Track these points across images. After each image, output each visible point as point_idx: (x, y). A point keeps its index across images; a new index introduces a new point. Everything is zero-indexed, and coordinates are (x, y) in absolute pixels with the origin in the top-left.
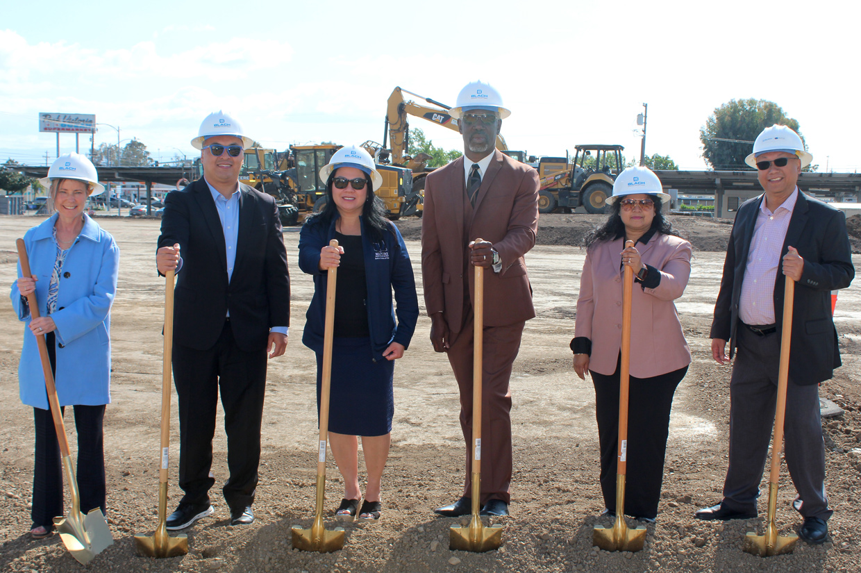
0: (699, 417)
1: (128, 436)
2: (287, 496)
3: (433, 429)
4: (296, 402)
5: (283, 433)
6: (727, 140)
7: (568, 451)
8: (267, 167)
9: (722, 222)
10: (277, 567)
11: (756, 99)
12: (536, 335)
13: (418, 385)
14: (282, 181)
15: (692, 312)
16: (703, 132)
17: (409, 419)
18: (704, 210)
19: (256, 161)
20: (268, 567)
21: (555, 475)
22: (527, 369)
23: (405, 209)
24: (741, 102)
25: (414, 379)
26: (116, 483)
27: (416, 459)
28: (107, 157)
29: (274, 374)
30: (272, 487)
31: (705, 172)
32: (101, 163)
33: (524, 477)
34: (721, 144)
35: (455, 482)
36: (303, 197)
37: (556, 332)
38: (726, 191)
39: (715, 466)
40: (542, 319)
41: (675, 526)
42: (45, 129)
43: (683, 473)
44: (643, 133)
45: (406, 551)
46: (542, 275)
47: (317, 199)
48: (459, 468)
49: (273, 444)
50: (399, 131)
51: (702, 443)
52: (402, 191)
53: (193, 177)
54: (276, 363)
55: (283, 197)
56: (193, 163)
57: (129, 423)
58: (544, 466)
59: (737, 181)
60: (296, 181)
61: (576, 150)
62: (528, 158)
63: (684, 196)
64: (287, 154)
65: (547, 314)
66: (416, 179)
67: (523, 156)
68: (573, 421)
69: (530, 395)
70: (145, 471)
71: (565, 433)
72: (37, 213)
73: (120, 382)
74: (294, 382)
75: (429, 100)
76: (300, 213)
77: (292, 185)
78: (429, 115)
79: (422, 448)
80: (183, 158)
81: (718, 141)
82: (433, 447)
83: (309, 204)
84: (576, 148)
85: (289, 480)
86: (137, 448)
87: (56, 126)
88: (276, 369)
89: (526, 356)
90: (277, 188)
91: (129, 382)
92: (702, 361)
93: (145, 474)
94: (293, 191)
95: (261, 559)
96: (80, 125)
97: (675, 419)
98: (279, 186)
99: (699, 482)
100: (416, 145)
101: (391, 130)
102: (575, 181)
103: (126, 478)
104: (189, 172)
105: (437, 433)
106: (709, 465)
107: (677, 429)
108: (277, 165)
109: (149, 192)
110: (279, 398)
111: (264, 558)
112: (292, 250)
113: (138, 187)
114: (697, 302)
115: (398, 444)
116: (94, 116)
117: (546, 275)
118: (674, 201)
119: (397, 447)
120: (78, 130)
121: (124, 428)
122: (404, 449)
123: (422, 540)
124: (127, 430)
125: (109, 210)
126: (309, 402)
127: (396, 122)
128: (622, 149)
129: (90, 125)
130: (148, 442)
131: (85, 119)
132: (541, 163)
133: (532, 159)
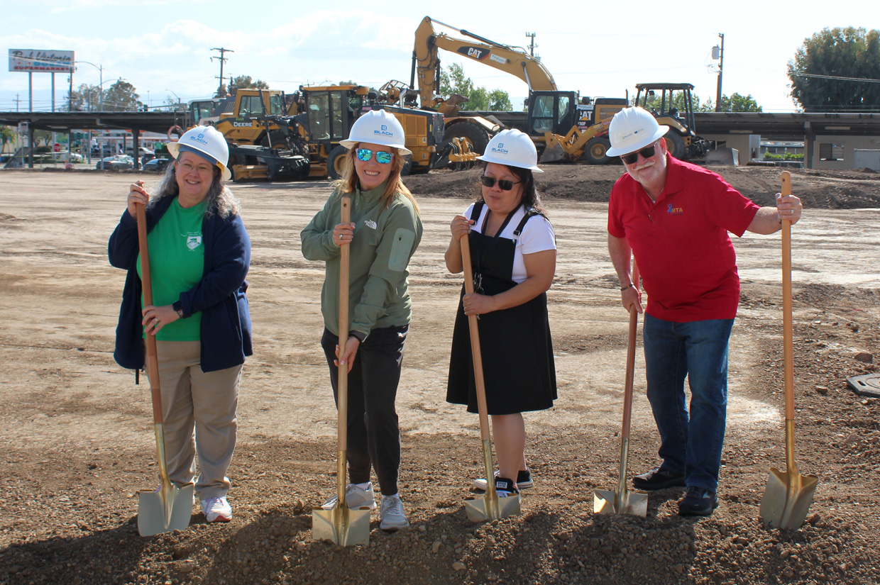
0: (762, 401)
1: (97, 424)
2: (275, 492)
3: (450, 416)
4: (294, 385)
5: (276, 421)
6: (819, 76)
7: (604, 441)
8: (273, 112)
9: (810, 174)
10: (257, 570)
11: (854, 28)
12: (580, 308)
13: (436, 366)
14: (291, 128)
15: (767, 280)
16: (791, 67)
17: (423, 404)
18: (793, 159)
19: (260, 105)
20: (246, 570)
21: (588, 468)
22: (565, 347)
23: (436, 160)
24: (837, 32)
25: (432, 359)
26: (80, 476)
27: (428, 450)
28: (88, 101)
29: (270, 353)
30: (260, 482)
31: (792, 114)
32: (81, 108)
33: (551, 470)
34: (813, 81)
35: (471, 476)
36: (316, 147)
37: (602, 304)
38: (818, 137)
39: (775, 457)
40: (588, 288)
41: (716, 525)
42: (16, 68)
43: (736, 466)
44: (719, 69)
45: (404, 552)
46: (594, 237)
47: (332, 149)
48: (477, 461)
49: (264, 433)
50: (428, 68)
51: (762, 431)
52: (431, 140)
53: (186, 124)
54: (273, 341)
55: (292, 147)
56: (188, 107)
57: (100, 409)
58: (576, 458)
59: (830, 124)
60: (307, 128)
61: (637, 90)
62: (581, 99)
63: (769, 143)
64: (296, 96)
65: (595, 282)
66: (448, 125)
67: (576, 97)
68: (614, 406)
69: (566, 377)
70: (115, 464)
71: (604, 421)
72: (5, 167)
73: (91, 362)
74: (293, 363)
75: (464, 32)
76: (312, 166)
77: (303, 133)
78: (463, 50)
79: (436, 438)
80: (177, 102)
81: (809, 78)
82: (449, 437)
83: (322, 155)
84: (637, 87)
85: (279, 474)
86: (107, 438)
87: (28, 65)
88: (273, 347)
89: (565, 331)
90: (286, 137)
91: (101, 363)
92: (771, 337)
93: (115, 467)
94: (304, 139)
95: (239, 561)
96: (55, 64)
97: (733, 404)
98: (287, 134)
99: (754, 475)
100: (453, 84)
101: (419, 68)
103: (93, 471)
104: (182, 118)
105: (454, 420)
106: (768, 457)
107: (734, 415)
108: (285, 110)
109: (136, 141)
110: (275, 381)
111: (242, 560)
112: (301, 210)
113: (124, 135)
114: (774, 268)
115: (408, 433)
116: (72, 52)
117: (598, 237)
118: (756, 149)
119: (407, 436)
120: (53, 69)
121: (94, 414)
122: (415, 439)
123: (423, 540)
124: (97, 417)
125: (89, 163)
126: (309, 385)
127: (425, 57)
128: (692, 89)
129: (68, 63)
130: (120, 431)
131: (63, 56)
132: (597, 106)
133: (586, 101)
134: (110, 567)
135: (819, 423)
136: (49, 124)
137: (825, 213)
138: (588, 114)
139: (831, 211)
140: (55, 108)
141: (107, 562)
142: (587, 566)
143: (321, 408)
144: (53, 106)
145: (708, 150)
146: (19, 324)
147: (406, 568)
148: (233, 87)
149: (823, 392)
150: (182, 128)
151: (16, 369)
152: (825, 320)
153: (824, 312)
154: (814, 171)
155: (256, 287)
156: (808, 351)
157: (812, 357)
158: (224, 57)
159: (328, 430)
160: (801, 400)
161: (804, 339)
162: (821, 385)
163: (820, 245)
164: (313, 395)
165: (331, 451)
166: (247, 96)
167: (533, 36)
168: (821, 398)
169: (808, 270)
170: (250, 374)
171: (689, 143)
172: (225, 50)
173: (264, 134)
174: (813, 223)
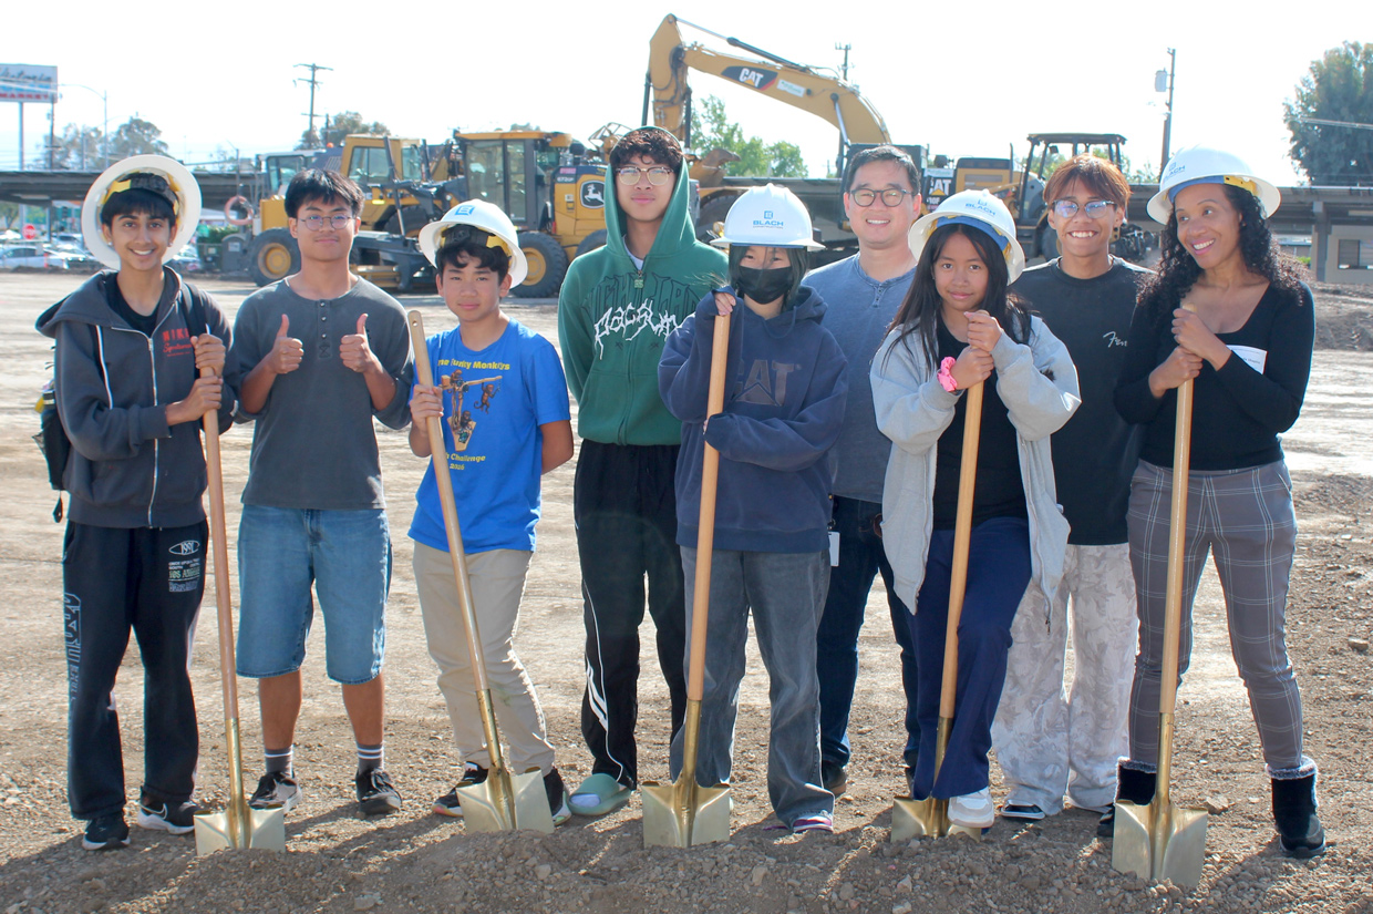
6: (1338, 123)
8: (407, 174)
9: (1323, 291)
14: (438, 203)
16: (1289, 108)
19: (386, 161)
28: (77, 152)
31: (1292, 189)
32: (66, 164)
34: (1327, 132)
38: (1335, 228)
44: (1166, 109)
50: (671, 103)
53: (257, 193)
59: (1357, 206)
61: (1029, 144)
62: (932, 158)
64: (447, 148)
66: (705, 200)
67: (923, 154)
75: (733, 42)
78: (732, 72)
80: (234, 155)
81: (1319, 126)
84: (1029, 139)
96: (26, 87)
98: (431, 212)
99: (1254, 776)
100: (707, 130)
101: (656, 102)
102: (1027, 205)
104: (249, 183)
108: (428, 171)
116: (55, 69)
120: (22, 97)
127: (667, 83)
128: (1123, 143)
129: (47, 87)
130: (214, 696)
131: (38, 75)
132: (959, 170)
133: (941, 162)
134: (242, 901)
135: (1356, 697)
136: (18, 192)
137: (1350, 357)
138: (944, 185)
139: (1359, 354)
140: (26, 163)
141: (236, 894)
142: (1001, 907)
143: (538, 664)
144: (22, 161)
145: (1149, 249)
146: (18, 525)
147: (712, 907)
148: (329, 132)
149: (1360, 649)
150: (250, 201)
151: (28, 597)
152: (1357, 534)
153: (1356, 521)
154: (1331, 287)
155: (404, 469)
156: (1332, 583)
157: (1339, 593)
158: (316, 80)
159: (553, 699)
160: (1326, 661)
161: (1326, 563)
162: (1357, 637)
163: (1343, 411)
164: (523, 643)
165: (562, 731)
166: (362, 147)
167: (847, 49)
168: (1359, 657)
169: (1325, 452)
170: (413, 609)
171: (1116, 236)
172: (318, 68)
173: (391, 211)
174: (1330, 374)
